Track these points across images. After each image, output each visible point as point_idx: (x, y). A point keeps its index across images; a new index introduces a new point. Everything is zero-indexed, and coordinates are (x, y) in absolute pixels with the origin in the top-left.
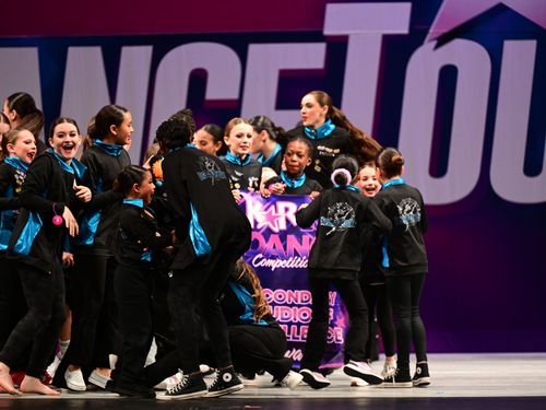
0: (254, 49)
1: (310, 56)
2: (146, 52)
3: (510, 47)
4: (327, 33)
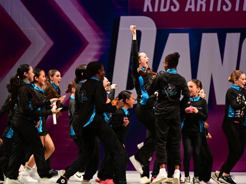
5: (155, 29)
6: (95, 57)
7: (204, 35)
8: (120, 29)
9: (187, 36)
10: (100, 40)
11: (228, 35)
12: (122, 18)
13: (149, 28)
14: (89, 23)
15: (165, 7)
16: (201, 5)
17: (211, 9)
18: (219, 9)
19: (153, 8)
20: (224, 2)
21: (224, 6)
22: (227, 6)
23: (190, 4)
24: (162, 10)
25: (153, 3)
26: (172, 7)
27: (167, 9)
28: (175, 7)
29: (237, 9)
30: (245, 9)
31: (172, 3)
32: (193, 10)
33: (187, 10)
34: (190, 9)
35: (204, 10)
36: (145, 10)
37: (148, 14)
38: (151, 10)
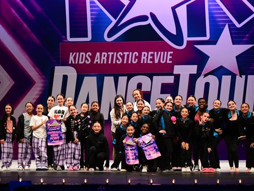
0: (155, 78)
1: (170, 80)
2: (126, 78)
3: (224, 77)
4: (174, 73)
5: (76, 74)
6: (40, 91)
7: (105, 77)
8: (55, 74)
10: (42, 81)
11: (120, 78)
12: (56, 67)
13: (72, 73)
14: (36, 70)
15: (82, 61)
16: (104, 60)
17: (110, 62)
18: (114, 62)
19: (75, 61)
20: (118, 58)
21: (117, 61)
22: (119, 61)
23: (97, 59)
24: (80, 62)
25: (75, 58)
26: (86, 61)
27: (83, 62)
28: (88, 61)
29: (125, 62)
30: (130, 62)
31: (86, 59)
32: (99, 63)
33: (95, 63)
34: (97, 62)
35: (105, 63)
36: (70, 63)
37: (72, 65)
38: (73, 63)
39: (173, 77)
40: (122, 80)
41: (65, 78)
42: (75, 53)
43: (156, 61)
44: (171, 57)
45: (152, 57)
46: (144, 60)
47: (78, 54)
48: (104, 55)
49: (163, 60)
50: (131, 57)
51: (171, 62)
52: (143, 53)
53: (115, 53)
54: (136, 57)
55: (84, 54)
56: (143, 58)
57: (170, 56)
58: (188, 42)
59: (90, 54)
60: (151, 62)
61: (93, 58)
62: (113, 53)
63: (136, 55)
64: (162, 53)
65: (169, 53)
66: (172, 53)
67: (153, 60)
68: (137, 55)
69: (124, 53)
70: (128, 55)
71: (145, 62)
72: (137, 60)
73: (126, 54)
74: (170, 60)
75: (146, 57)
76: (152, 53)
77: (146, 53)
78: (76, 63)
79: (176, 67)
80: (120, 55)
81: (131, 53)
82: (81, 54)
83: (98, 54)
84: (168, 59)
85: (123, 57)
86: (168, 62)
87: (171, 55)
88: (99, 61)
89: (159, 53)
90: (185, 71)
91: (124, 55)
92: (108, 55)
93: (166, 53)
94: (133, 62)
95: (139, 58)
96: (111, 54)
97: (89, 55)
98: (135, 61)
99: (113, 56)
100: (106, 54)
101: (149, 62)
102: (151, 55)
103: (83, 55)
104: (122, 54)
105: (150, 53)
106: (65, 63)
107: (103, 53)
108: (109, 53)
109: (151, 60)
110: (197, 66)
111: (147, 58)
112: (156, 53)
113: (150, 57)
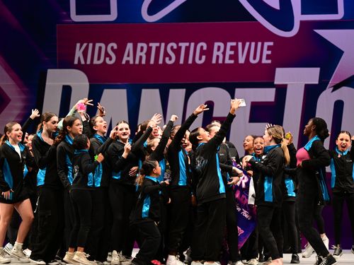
2: (183, 91)
4: (275, 83)
5: (87, 84)
7: (144, 91)
8: (47, 83)
9: (124, 92)
10: (23, 97)
11: (172, 92)
12: (49, 71)
13: (79, 82)
14: (11, 77)
15: (99, 59)
16: (141, 57)
17: (152, 62)
18: (161, 62)
19: (85, 59)
20: (167, 53)
21: (167, 59)
22: (170, 59)
23: (128, 56)
24: (96, 62)
25: (85, 53)
26: (107, 59)
27: (101, 62)
28: (111, 59)
29: (182, 62)
30: (190, 62)
31: (107, 55)
32: (131, 62)
33: (124, 62)
34: (127, 62)
35: (144, 62)
36: (76, 62)
37: (79, 67)
38: (83, 62)
39: (274, 89)
40: (177, 95)
41: (67, 91)
42: (85, 45)
43: (242, 60)
44: (270, 52)
45: (232, 53)
46: (218, 57)
47: (91, 45)
48: (142, 48)
49: (255, 58)
50: (194, 53)
51: (269, 61)
52: (216, 44)
53: (163, 45)
54: (202, 53)
55: (103, 46)
56: (215, 53)
57: (268, 50)
58: (302, 23)
59: (115, 47)
60: (232, 62)
61: (120, 53)
62: (158, 44)
63: (202, 47)
64: (253, 44)
65: (267, 44)
66: (271, 44)
67: (235, 57)
68: (205, 48)
69: (180, 44)
70: (188, 49)
71: (220, 61)
72: (204, 57)
73: (183, 45)
74: (268, 57)
75: (222, 53)
76: (234, 44)
77: (222, 45)
78: (88, 62)
79: (278, 71)
80: (172, 48)
81: (193, 44)
82: (98, 45)
83: (130, 46)
84: (264, 56)
85: (177, 52)
86: (265, 61)
87: (269, 47)
88: (131, 59)
89: (248, 44)
90: (296, 79)
91: (179, 48)
92: (149, 49)
93: (260, 44)
94: (198, 62)
95: (208, 53)
96: (154, 45)
97: (112, 48)
98: (200, 59)
99: (158, 49)
100: (145, 46)
101: (228, 61)
102: (232, 48)
103: (100, 48)
104: (175, 47)
105: (229, 44)
106: (67, 63)
107: (140, 45)
108: (151, 45)
109: (231, 57)
110: (318, 69)
111: (224, 53)
112: (240, 44)
113: (229, 52)
